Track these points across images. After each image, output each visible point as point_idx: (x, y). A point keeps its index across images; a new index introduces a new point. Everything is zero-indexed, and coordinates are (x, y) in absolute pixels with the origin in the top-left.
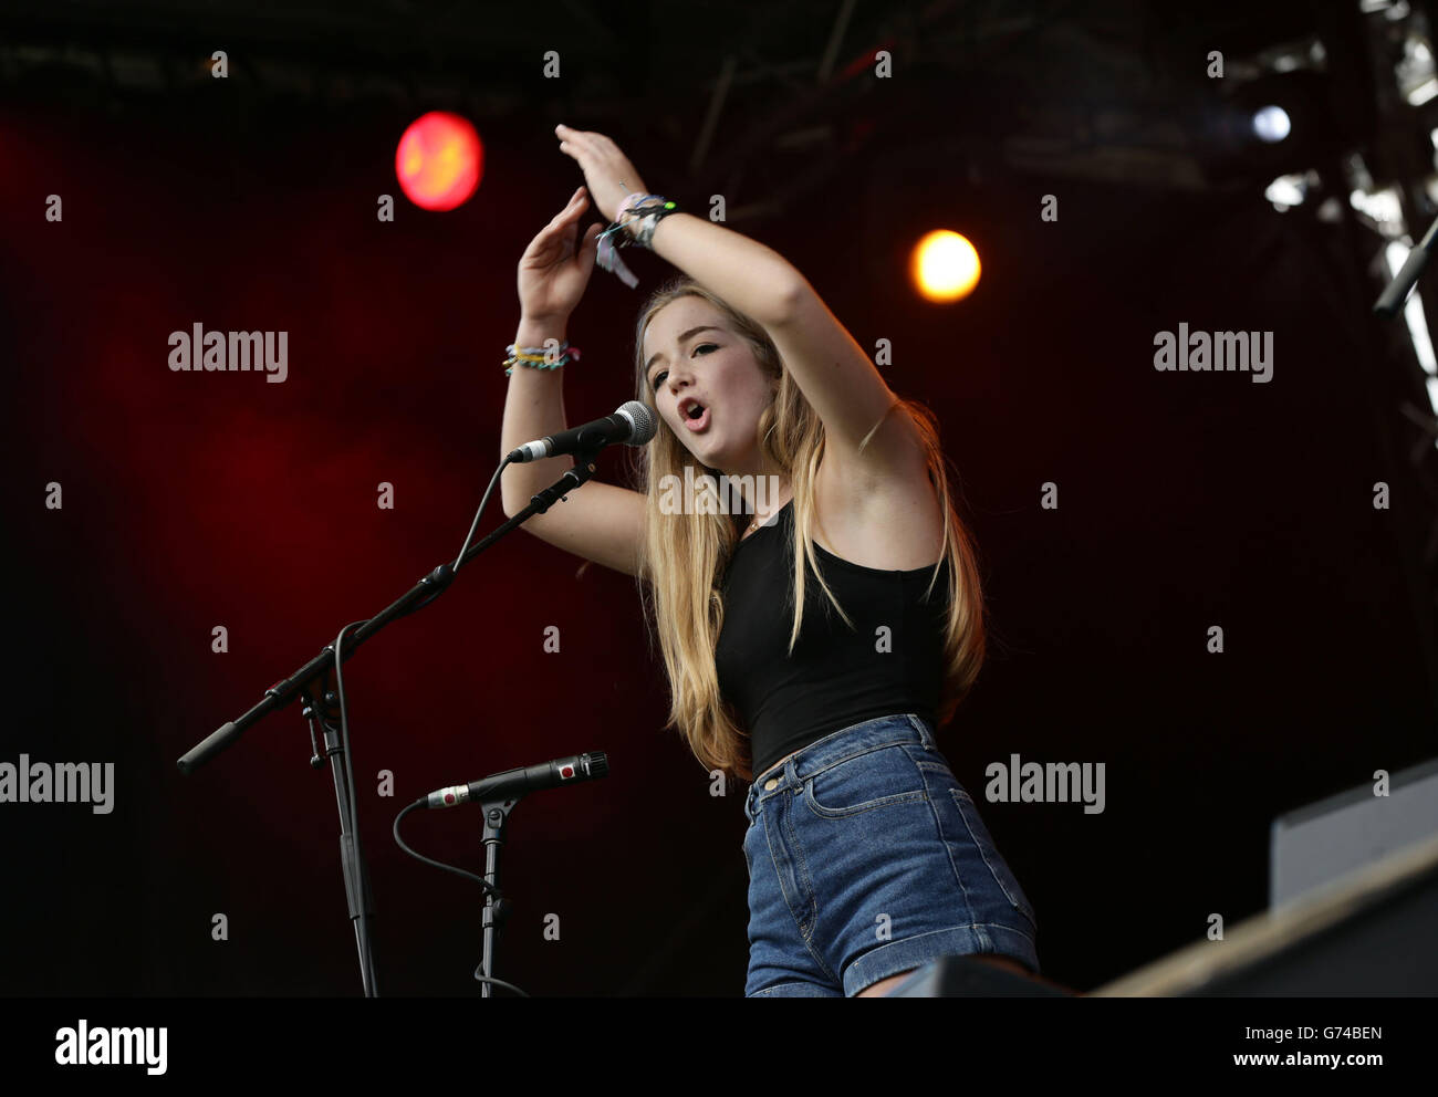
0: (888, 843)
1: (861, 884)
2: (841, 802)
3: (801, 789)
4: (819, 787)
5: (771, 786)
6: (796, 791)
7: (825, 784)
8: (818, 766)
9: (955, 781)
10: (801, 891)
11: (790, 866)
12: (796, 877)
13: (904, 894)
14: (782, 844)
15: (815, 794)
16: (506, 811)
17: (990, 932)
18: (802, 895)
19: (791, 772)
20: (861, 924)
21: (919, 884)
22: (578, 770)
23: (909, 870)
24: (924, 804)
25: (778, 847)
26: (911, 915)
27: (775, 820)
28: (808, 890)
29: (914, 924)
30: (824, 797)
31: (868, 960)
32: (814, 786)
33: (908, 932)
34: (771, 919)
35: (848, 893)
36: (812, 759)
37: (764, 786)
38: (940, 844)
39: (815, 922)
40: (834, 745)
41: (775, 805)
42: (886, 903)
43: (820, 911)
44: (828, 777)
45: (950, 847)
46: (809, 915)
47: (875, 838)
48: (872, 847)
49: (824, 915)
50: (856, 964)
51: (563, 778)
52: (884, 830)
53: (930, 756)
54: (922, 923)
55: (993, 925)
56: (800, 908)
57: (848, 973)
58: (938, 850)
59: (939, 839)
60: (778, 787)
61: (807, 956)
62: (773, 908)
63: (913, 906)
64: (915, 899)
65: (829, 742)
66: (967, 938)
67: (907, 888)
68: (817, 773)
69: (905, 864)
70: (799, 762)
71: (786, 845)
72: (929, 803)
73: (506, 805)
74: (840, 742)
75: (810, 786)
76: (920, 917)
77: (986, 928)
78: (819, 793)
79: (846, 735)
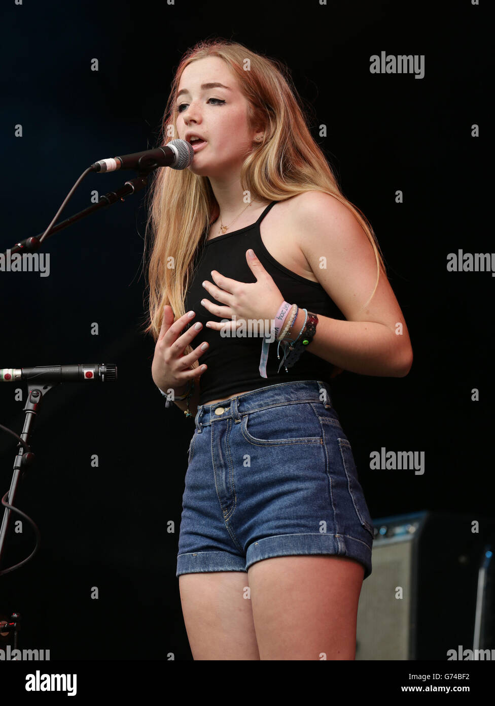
0: (291, 469)
1: (269, 493)
2: (265, 435)
3: (240, 421)
4: (252, 422)
5: (220, 412)
6: (236, 421)
7: (256, 421)
8: (253, 407)
9: (341, 432)
10: (228, 488)
11: (224, 470)
12: (226, 478)
13: (295, 505)
14: (221, 454)
15: (248, 426)
16: (44, 392)
17: (346, 542)
18: (229, 492)
19: (235, 406)
20: (265, 518)
21: (305, 500)
22: (96, 374)
23: (301, 490)
24: (320, 447)
25: (218, 456)
26: (297, 519)
27: (219, 437)
28: (233, 489)
29: (298, 525)
30: (254, 429)
31: (264, 543)
32: (249, 421)
33: (293, 530)
34: (203, 499)
35: (259, 497)
36: (250, 401)
37: (215, 410)
38: (325, 475)
39: (234, 510)
40: (266, 395)
41: (220, 427)
42: (282, 508)
43: (238, 504)
44: (259, 416)
45: (331, 479)
46: (231, 504)
47: (284, 465)
48: (281, 471)
49: (241, 507)
50: (256, 543)
51: (85, 377)
52: (290, 460)
53: (329, 413)
54: (304, 526)
55: (348, 536)
56: (225, 499)
57: (251, 548)
58: (323, 480)
59: (326, 472)
60: (224, 414)
61: (223, 530)
62: (205, 492)
63: (300, 514)
64: (302, 509)
65: (263, 392)
66: (330, 542)
67: (298, 501)
68: (251, 412)
69: (300, 485)
70: (241, 401)
71: (223, 455)
72: (323, 446)
73: (45, 388)
74: (271, 393)
75: (246, 420)
76: (303, 522)
77: (345, 538)
78: (252, 425)
79: (275, 389)
